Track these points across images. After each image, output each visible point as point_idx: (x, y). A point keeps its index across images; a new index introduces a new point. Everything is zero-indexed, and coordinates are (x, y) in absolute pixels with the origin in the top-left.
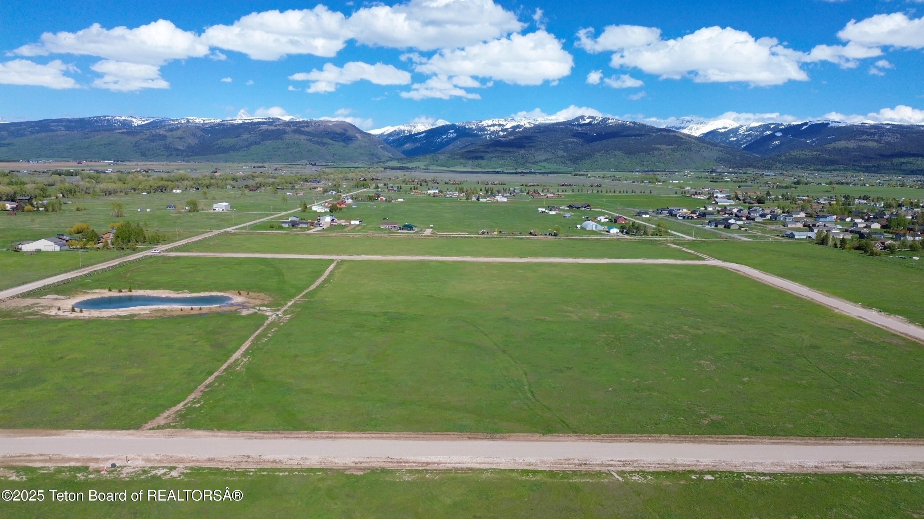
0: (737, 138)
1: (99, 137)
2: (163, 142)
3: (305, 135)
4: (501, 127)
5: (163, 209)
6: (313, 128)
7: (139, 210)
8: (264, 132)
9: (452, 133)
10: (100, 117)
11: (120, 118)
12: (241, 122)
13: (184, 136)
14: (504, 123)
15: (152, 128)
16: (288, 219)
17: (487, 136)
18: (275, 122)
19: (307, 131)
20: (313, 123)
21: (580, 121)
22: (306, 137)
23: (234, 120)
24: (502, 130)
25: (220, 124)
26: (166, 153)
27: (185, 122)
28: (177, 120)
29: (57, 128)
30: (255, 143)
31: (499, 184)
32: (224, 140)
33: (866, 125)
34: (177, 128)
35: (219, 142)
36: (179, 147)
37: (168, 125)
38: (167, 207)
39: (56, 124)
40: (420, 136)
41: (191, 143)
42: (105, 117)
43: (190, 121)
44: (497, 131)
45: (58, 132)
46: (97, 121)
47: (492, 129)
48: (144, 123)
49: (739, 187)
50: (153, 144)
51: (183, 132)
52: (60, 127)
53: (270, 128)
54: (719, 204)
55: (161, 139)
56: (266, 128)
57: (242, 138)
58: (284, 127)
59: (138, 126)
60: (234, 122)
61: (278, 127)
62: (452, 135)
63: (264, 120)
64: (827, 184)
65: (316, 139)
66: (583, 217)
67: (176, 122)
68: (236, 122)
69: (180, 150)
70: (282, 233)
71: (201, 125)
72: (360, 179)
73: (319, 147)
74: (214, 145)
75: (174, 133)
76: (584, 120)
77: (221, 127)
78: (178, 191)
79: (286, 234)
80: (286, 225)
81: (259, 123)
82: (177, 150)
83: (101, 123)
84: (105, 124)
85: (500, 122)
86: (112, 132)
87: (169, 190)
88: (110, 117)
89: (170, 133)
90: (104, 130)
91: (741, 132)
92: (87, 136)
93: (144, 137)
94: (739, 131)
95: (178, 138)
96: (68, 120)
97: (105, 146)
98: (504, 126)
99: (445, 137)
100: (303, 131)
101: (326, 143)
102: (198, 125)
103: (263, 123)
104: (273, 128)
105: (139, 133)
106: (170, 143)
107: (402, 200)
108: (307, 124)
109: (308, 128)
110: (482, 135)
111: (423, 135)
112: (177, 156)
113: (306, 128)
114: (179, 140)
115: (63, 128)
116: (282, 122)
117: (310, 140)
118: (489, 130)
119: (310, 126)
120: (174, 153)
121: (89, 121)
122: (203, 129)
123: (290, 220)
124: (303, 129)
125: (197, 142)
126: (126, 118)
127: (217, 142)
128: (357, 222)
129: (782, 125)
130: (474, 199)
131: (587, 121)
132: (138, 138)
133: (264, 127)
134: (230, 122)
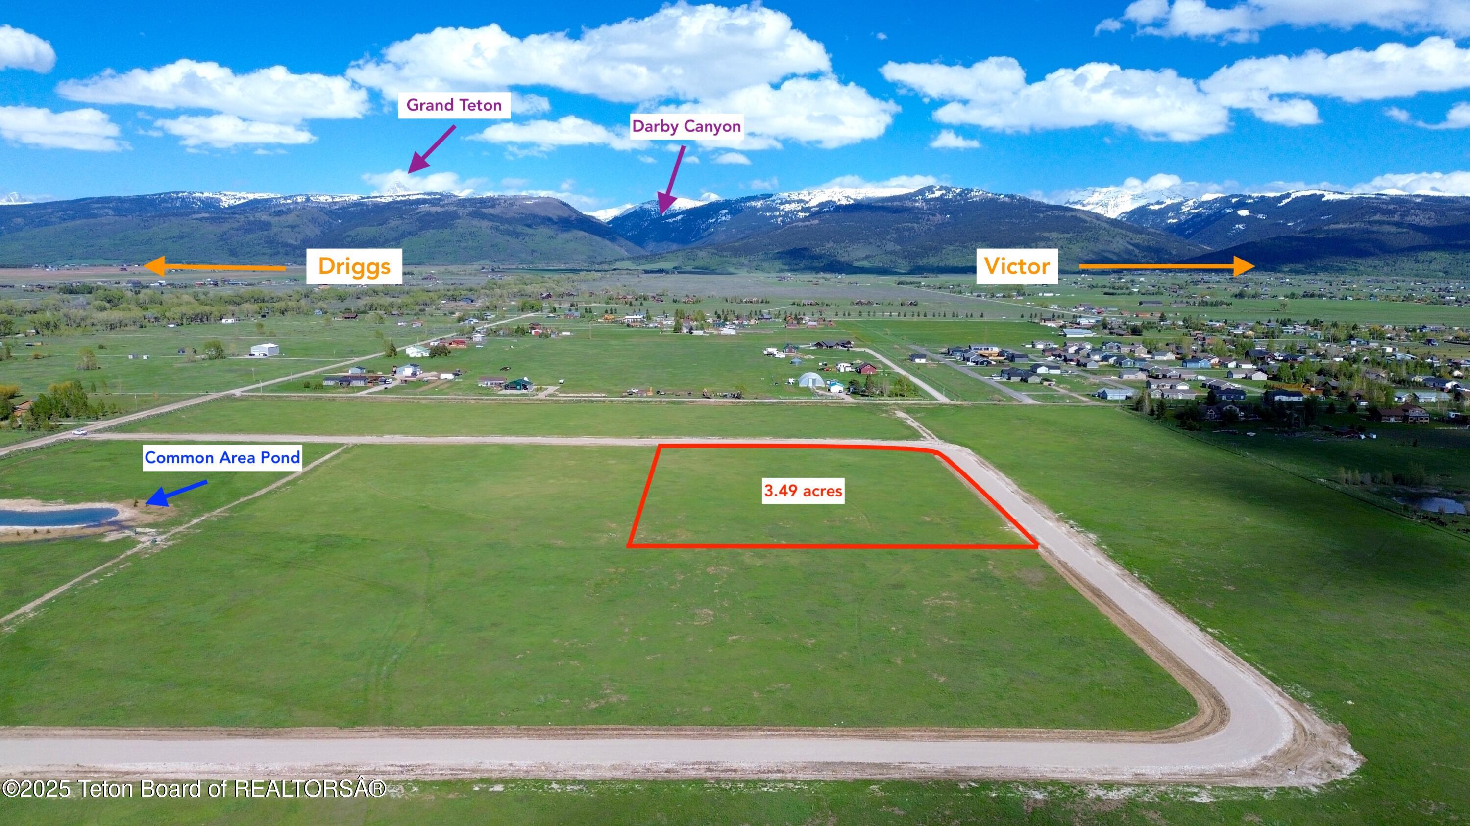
0: (1179, 219)
1: (165, 225)
2: (265, 233)
3: (489, 220)
4: (802, 204)
5: (173, 355)
6: (503, 209)
7: (131, 357)
8: (425, 215)
9: (725, 215)
10: (170, 193)
11: (200, 195)
12: (390, 199)
13: (299, 223)
14: (807, 199)
15: (250, 210)
16: (347, 371)
17: (779, 219)
18: (443, 200)
19: (491, 215)
20: (502, 201)
21: (927, 194)
22: (491, 224)
23: (380, 197)
24: (804, 210)
25: (356, 204)
26: (269, 251)
27: (304, 200)
28: (291, 197)
29: (102, 212)
30: (410, 233)
31: (758, 302)
32: (359, 230)
33: (1384, 197)
34: (288, 211)
35: (352, 233)
36: (290, 241)
37: (275, 206)
38: (179, 352)
39: (100, 205)
40: (673, 220)
41: (309, 234)
42: (177, 193)
43: (312, 198)
44: (795, 210)
45: (103, 218)
46: (164, 201)
47: (788, 207)
48: (238, 203)
49: (1141, 303)
50: (250, 237)
51: (298, 217)
52: (106, 210)
53: (434, 209)
54: (1068, 336)
55: (262, 230)
56: (428, 209)
57: (389, 225)
58: (455, 208)
59: (230, 207)
60: (378, 199)
61: (447, 208)
62: (724, 218)
63: (426, 197)
64: (1286, 297)
65: (506, 226)
66: (820, 364)
67: (289, 201)
68: (383, 200)
69: (290, 245)
70: (310, 397)
71: (327, 206)
72: (542, 294)
73: (509, 238)
74: (345, 238)
75: (283, 218)
76: (933, 193)
77: (359, 208)
78: (230, 321)
79: (317, 399)
80: (331, 383)
81: (418, 202)
82: (286, 245)
83: (171, 203)
84: (178, 204)
85: (801, 197)
86: (187, 218)
87: (212, 320)
88: (186, 194)
89: (277, 218)
90: (175, 215)
91: (1185, 209)
92: (146, 224)
93: (236, 225)
94: (1183, 207)
95: (288, 226)
96: (119, 199)
97: (175, 240)
98: (807, 202)
99: (714, 220)
100: (485, 214)
101: (522, 233)
102: (322, 205)
103: (424, 201)
104: (439, 209)
105: (227, 218)
106: (275, 235)
107: (569, 334)
108: (492, 202)
109: (493, 210)
110: (771, 217)
111: (679, 218)
112: (286, 254)
113: (490, 209)
114: (290, 229)
115: (111, 212)
116: (454, 199)
117: (497, 229)
118: (783, 210)
119: (497, 206)
120: (281, 250)
121: (154, 200)
122: (330, 211)
123: (350, 372)
124: (485, 211)
125: (319, 233)
126: (211, 196)
127: (350, 233)
128: (450, 376)
129: (1250, 197)
130: (685, 331)
131: (938, 194)
132: (226, 227)
133: (424, 208)
134: (373, 200)
